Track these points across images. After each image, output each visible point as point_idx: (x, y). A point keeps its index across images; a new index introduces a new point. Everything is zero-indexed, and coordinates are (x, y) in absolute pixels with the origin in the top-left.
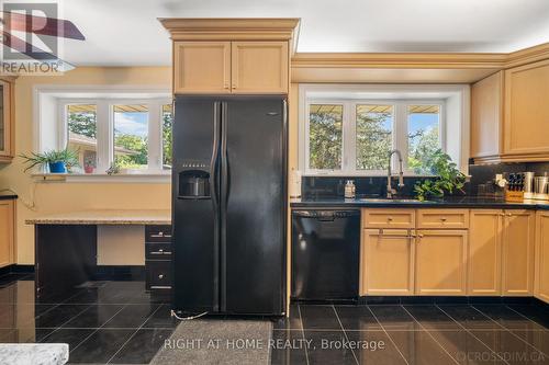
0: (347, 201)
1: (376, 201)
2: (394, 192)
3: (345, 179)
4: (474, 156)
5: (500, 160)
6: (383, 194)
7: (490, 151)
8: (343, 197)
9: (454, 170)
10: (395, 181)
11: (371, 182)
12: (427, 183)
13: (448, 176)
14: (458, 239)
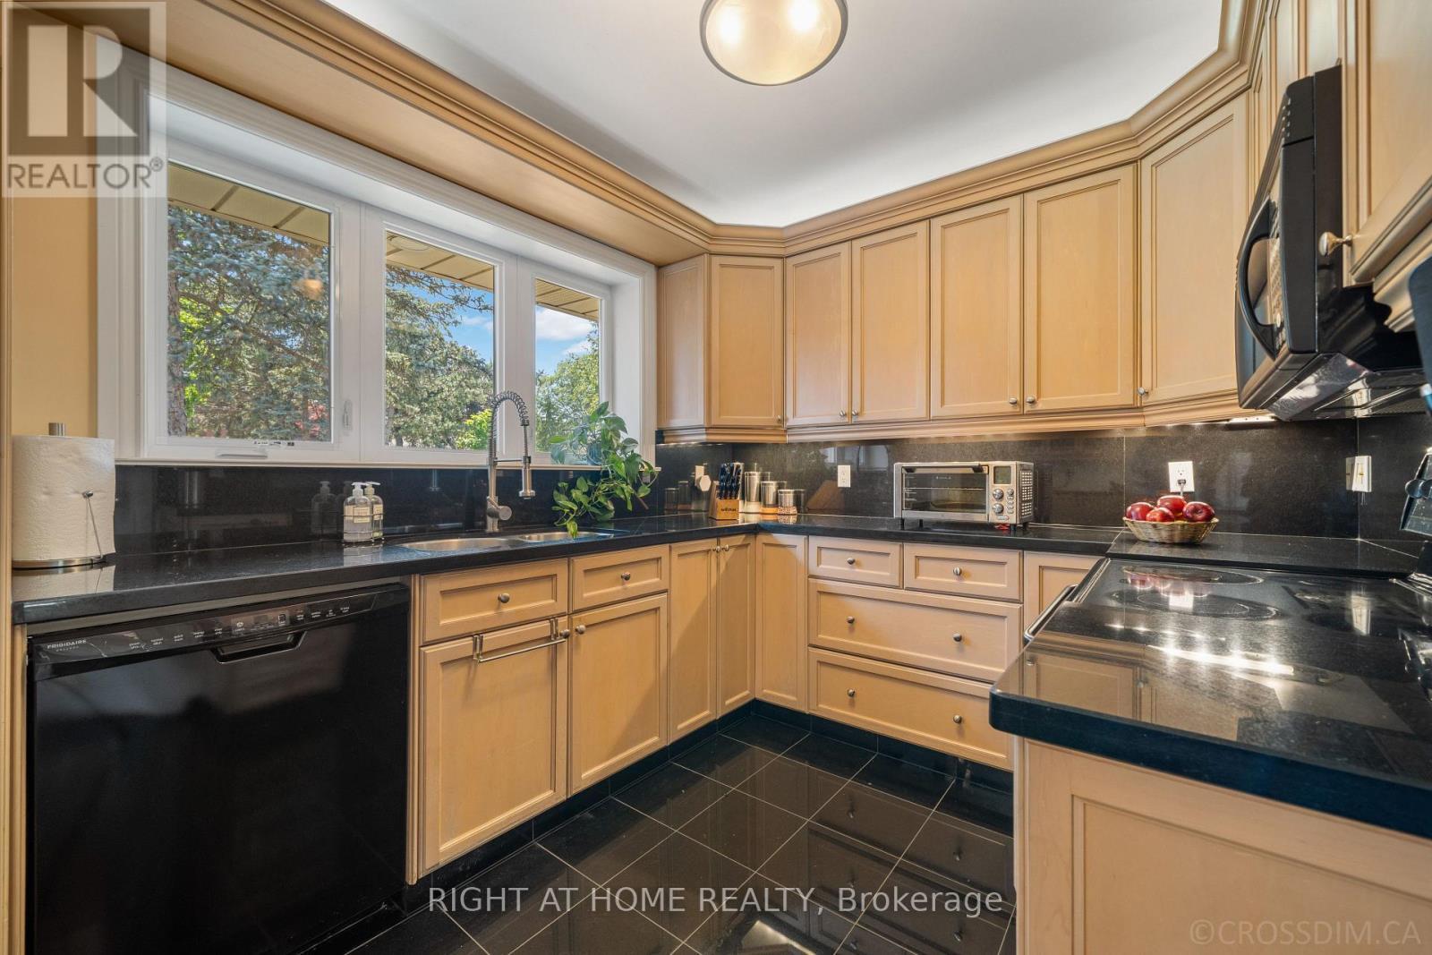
0: (355, 559)
1: (454, 546)
2: (506, 513)
3: (342, 478)
4: (664, 426)
5: (704, 438)
6: (472, 524)
7: (689, 417)
8: (336, 542)
9: (634, 456)
10: (509, 481)
11: (434, 488)
12: (583, 485)
13: (622, 469)
14: (648, 621)
